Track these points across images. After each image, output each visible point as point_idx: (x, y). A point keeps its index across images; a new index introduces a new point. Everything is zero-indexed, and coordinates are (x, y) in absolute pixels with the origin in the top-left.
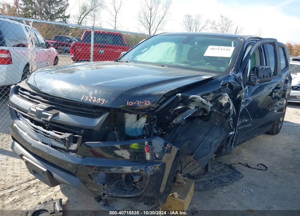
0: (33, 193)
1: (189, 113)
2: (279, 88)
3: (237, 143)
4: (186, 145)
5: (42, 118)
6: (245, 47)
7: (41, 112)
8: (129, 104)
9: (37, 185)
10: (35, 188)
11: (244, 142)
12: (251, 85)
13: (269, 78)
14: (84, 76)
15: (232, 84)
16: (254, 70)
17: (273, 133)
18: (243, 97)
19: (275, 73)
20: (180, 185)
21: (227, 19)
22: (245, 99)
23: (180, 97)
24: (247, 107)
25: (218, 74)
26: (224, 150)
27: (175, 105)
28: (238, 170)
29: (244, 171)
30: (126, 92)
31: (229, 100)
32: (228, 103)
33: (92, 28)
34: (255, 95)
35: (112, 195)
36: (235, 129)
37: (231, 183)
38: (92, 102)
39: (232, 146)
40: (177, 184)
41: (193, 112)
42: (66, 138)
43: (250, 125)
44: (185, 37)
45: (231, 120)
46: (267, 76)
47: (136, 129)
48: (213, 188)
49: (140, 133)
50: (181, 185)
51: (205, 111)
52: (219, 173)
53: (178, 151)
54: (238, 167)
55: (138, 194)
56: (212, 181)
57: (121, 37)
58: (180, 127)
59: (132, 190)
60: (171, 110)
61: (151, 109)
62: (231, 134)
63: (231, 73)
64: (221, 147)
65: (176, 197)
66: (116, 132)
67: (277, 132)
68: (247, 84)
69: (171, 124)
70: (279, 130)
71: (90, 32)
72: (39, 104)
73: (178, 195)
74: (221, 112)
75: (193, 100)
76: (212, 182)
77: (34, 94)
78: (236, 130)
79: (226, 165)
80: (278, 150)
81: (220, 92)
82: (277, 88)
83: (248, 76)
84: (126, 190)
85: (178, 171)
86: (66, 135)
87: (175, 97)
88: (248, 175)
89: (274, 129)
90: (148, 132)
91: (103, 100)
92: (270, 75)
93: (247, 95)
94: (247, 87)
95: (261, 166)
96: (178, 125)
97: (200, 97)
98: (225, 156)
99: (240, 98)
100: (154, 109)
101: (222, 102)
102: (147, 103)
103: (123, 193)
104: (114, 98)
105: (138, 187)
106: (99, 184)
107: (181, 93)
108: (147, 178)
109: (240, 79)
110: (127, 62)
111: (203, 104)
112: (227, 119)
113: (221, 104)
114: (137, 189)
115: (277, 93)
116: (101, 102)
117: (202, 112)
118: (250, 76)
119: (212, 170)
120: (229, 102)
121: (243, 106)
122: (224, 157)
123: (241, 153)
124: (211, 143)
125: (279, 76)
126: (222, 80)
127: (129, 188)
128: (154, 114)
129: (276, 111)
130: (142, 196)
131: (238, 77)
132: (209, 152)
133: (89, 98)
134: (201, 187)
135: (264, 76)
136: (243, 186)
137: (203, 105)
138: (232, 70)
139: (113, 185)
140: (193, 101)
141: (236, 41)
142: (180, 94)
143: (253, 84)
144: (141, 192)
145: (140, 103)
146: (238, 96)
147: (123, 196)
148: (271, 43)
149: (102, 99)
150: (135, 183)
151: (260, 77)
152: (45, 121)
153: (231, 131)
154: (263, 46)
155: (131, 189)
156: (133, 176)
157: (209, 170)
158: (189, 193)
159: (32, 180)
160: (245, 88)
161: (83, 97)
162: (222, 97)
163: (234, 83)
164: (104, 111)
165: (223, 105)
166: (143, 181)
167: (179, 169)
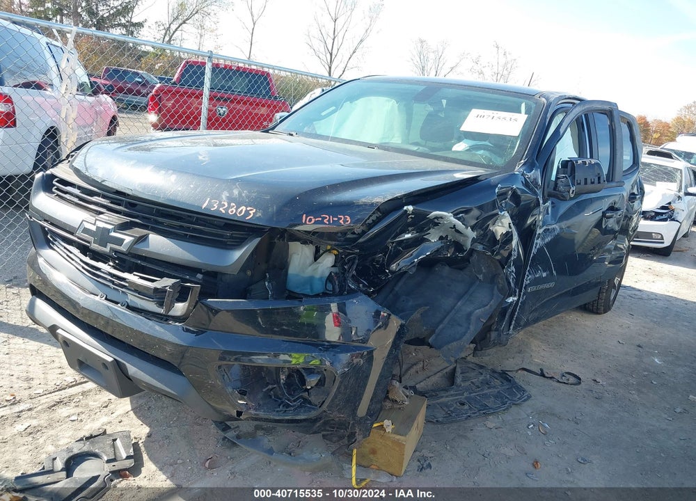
0: (69, 416)
1: (426, 251)
2: (617, 210)
3: (522, 323)
4: (416, 315)
5: (109, 246)
6: (549, 115)
7: (108, 231)
8: (306, 220)
9: (78, 400)
10: (73, 404)
11: (536, 320)
12: (558, 198)
13: (596, 186)
14: (207, 159)
15: (519, 193)
16: (567, 168)
17: (597, 309)
18: (541, 223)
19: (610, 177)
20: (396, 406)
21: (507, 54)
22: (545, 227)
23: (412, 214)
24: (547, 245)
25: (490, 171)
26: (494, 335)
27: (398, 231)
28: (521, 383)
29: (533, 385)
30: (300, 195)
31: (510, 227)
32: (507, 233)
33: (208, 55)
34: (565, 222)
35: (258, 415)
36: (520, 291)
37: (504, 410)
38: (227, 212)
39: (512, 327)
40: (390, 405)
41: (435, 248)
42: (167, 288)
43: (552, 285)
44: (421, 88)
45: (513, 271)
46: (593, 181)
47: (311, 279)
48: (466, 419)
49: (319, 288)
50: (398, 406)
51: (458, 247)
52: (479, 388)
53: (402, 326)
54: (520, 378)
55: (313, 414)
56: (463, 404)
57: (266, 79)
58: (403, 280)
59: (300, 406)
60: (389, 240)
61: (348, 236)
62: (510, 301)
63: (518, 169)
64: (487, 329)
65: (389, 430)
66: (268, 283)
67: (607, 308)
68: (550, 195)
69: (387, 271)
70: (611, 303)
71: (204, 64)
72: (101, 216)
73: (393, 426)
74: (493, 252)
75: (435, 223)
76: (462, 407)
77: (92, 193)
78: (522, 294)
79: (494, 371)
80: (607, 345)
81: (494, 207)
82: (612, 208)
83: (553, 178)
84: (288, 406)
85: (394, 376)
86: (166, 283)
87: (400, 213)
88: (540, 394)
89: (600, 301)
90: (337, 287)
91: (252, 210)
92: (599, 178)
93: (550, 219)
94: (549, 203)
95: (568, 376)
96: (401, 275)
97: (451, 216)
98: (494, 350)
99: (534, 224)
100: (354, 236)
101: (496, 230)
102: (345, 221)
103: (281, 411)
104: (275, 208)
105: (313, 399)
106: (231, 390)
107: (412, 205)
108: (335, 379)
109: (537, 183)
110: (292, 135)
111: (458, 231)
112: (503, 268)
113: (493, 235)
114: (310, 403)
115: (611, 220)
116: (247, 213)
117: (453, 249)
118: (557, 178)
119: (464, 381)
120: (510, 230)
121: (538, 243)
122: (492, 351)
123: (527, 350)
124: (469, 315)
125: (618, 184)
126: (499, 183)
127: (294, 401)
128: (356, 247)
129: (607, 263)
130: (320, 419)
131: (532, 178)
132: (465, 333)
133: (221, 205)
134: (440, 415)
135: (586, 179)
136: (528, 416)
137: (457, 235)
138: (519, 164)
139: (260, 395)
140: (437, 224)
141: (530, 103)
142: (410, 208)
143: (563, 196)
144: (321, 410)
145: (329, 221)
146: (529, 221)
147: (281, 418)
148: (605, 110)
149: (248, 209)
150: (307, 390)
151: (579, 182)
152: (116, 252)
153: (510, 295)
154: (586, 116)
155: (297, 403)
156: (304, 374)
157: (459, 380)
158: (415, 425)
159: (64, 389)
160: (544, 203)
161: (207, 202)
162: (497, 219)
163: (523, 191)
164: (249, 235)
165: (498, 238)
166: (326, 386)
167: (396, 371)
